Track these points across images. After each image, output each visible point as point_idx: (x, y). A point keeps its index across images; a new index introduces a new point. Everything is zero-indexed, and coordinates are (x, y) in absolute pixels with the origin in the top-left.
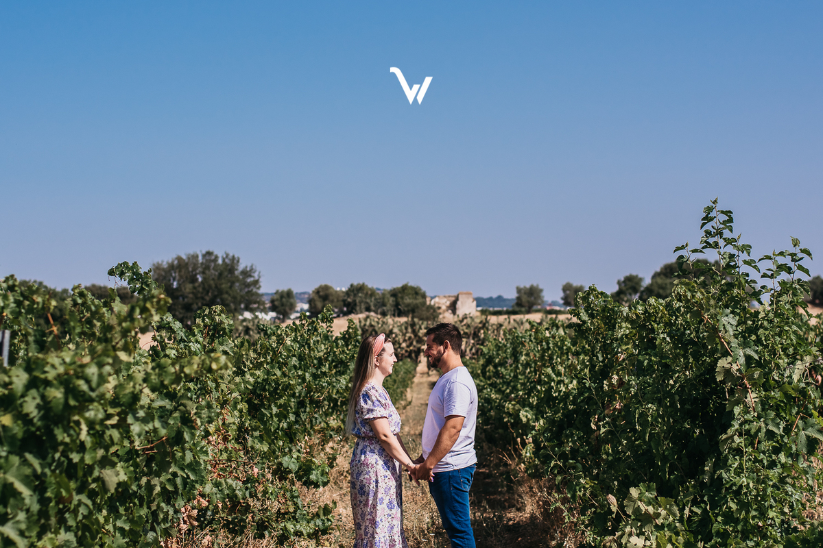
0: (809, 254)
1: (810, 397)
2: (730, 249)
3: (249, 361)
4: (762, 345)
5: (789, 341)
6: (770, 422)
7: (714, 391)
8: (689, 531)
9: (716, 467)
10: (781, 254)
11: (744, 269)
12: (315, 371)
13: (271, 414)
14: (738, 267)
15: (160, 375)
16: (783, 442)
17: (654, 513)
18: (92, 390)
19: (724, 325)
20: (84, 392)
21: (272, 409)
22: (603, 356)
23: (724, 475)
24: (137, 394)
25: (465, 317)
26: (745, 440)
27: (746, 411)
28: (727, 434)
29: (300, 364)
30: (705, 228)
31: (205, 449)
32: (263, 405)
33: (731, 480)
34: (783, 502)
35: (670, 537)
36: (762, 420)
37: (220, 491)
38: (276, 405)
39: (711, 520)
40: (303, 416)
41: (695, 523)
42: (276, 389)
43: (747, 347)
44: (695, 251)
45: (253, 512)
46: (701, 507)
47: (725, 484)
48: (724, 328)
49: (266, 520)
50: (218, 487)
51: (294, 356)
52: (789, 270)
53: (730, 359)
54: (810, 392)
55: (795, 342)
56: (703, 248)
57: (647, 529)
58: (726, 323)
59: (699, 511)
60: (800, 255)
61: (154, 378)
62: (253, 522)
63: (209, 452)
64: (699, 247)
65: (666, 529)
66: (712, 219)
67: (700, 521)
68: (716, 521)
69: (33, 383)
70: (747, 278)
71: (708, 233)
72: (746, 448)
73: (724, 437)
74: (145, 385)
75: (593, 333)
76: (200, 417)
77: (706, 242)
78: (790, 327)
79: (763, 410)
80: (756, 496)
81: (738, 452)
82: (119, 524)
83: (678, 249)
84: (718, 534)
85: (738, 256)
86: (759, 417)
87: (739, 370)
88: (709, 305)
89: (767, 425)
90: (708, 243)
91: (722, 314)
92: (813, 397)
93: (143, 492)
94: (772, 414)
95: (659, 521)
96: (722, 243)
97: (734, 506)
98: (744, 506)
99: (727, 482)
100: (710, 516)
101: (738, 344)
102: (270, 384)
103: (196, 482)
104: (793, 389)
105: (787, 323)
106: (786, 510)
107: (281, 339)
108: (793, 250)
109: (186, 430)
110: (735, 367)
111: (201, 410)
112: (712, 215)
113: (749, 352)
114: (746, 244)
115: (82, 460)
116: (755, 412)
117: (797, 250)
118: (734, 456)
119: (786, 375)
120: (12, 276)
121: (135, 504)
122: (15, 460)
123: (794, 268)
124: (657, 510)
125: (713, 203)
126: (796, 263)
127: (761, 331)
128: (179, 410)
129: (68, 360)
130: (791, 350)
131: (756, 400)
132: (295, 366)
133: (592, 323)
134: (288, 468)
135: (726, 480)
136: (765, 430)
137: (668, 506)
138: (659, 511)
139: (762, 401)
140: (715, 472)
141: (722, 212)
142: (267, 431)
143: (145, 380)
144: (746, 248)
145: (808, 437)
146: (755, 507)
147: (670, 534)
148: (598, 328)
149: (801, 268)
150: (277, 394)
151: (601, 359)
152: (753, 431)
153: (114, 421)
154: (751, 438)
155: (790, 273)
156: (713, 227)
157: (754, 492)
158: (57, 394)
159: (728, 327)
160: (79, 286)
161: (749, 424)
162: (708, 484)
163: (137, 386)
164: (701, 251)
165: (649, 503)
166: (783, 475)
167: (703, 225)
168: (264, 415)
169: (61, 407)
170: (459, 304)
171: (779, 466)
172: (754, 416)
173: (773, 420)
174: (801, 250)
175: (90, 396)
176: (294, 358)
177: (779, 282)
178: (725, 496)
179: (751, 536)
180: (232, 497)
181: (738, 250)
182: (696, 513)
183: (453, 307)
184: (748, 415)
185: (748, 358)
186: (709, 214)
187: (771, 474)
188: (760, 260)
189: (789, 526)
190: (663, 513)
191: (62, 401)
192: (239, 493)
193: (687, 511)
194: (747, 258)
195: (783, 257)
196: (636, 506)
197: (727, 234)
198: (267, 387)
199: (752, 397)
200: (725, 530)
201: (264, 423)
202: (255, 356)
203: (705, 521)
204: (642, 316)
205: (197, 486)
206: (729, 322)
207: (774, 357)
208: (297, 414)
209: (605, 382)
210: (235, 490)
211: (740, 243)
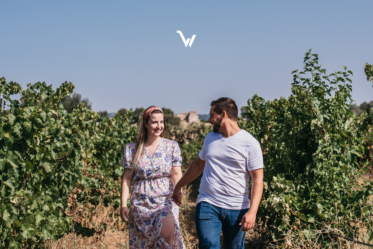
0: (352, 73)
1: (352, 136)
2: (317, 71)
3: (96, 132)
4: (331, 113)
5: (343, 112)
6: (335, 147)
7: (311, 136)
8: (300, 196)
9: (311, 168)
10: (339, 73)
11: (323, 80)
12: (125, 139)
13: (106, 158)
14: (320, 79)
15: (68, 121)
16: (341, 156)
17: (284, 187)
18: (43, 122)
19: (314, 104)
20: (40, 123)
21: (106, 155)
22: (261, 128)
23: (315, 171)
24: (59, 129)
25: (193, 123)
26: (324, 155)
27: (324, 142)
28: (316, 153)
29: (119, 135)
30: (306, 62)
31: (81, 164)
32: (102, 153)
33: (318, 173)
34: (341, 182)
35: (291, 197)
36: (331, 146)
37: (88, 183)
38: (108, 153)
39: (309, 191)
40: (120, 161)
41: (302, 192)
42: (108, 145)
43: (324, 114)
44: (301, 73)
45: (102, 195)
46: (305, 185)
47: (315, 175)
48: (314, 105)
49: (108, 198)
50: (87, 181)
51: (116, 131)
52: (343, 80)
53: (317, 120)
54: (353, 134)
55: (345, 113)
56: (305, 71)
57: (281, 195)
58: (315, 104)
59: (304, 187)
60: (347, 73)
61: (66, 122)
62: (102, 199)
63: (83, 166)
64: (303, 71)
65: (289, 194)
66: (309, 58)
67: (304, 191)
68: (312, 191)
69: (18, 120)
70: (324, 84)
71: (307, 65)
72: (324, 158)
73: (315, 154)
74: (62, 125)
75: (256, 116)
76: (82, 145)
77: (306, 68)
78: (343, 105)
79: (332, 142)
80: (329, 179)
81: (321, 160)
82: (47, 192)
83: (293, 72)
84: (312, 197)
85: (320, 74)
86: (330, 145)
87: (321, 124)
88: (307, 95)
89: (333, 148)
90: (307, 69)
91: (313, 99)
92: (354, 136)
93: (56, 180)
94: (336, 144)
95: (286, 191)
96: (313, 69)
97: (319, 184)
98: (323, 184)
99: (316, 174)
100: (309, 190)
101: (320, 113)
102: (105, 143)
103: (78, 178)
104: (345, 133)
105: (342, 104)
106: (342, 186)
107: (110, 122)
108: (344, 71)
109: (76, 150)
110: (319, 123)
111: (83, 141)
112: (309, 56)
113: (325, 116)
114: (323, 69)
115: (35, 158)
116: (328, 143)
117: (346, 71)
118: (319, 162)
119: (342, 127)
120: (3, 78)
121: (53, 185)
122: (11, 153)
123: (345, 79)
124: (285, 186)
125: (309, 51)
126: (346, 77)
127: (330, 107)
128: (73, 142)
129: (32, 110)
130: (344, 116)
131: (329, 138)
132: (116, 136)
133: (256, 112)
134: (118, 174)
135: (315, 173)
136: (332, 151)
137: (290, 184)
138: (286, 187)
139: (331, 138)
140: (311, 170)
141: (313, 55)
142: (104, 165)
143: (62, 123)
144: (324, 71)
145: (352, 154)
146: (328, 184)
147: (291, 196)
148: (259, 114)
149: (348, 79)
150: (109, 147)
151: (260, 129)
152: (327, 151)
153: (49, 141)
154: (327, 154)
155: (343, 81)
156: (309, 62)
157: (328, 177)
158: (28, 124)
159: (316, 105)
160: (30, 84)
161: (325, 148)
162: (308, 176)
163: (58, 126)
164: (304, 73)
165: (282, 183)
166: (341, 171)
167: (305, 61)
168: (103, 158)
169: (30, 130)
170: (190, 117)
171: (339, 167)
172: (328, 144)
173: (336, 146)
174: (348, 71)
175: (43, 125)
176: (116, 132)
177: (338, 85)
178: (315, 180)
179: (327, 197)
180: (93, 186)
181: (320, 71)
182: (303, 188)
183: (187, 119)
184: (325, 144)
185: (325, 119)
186: (308, 56)
187: (335, 169)
188: (330, 76)
189: (344, 193)
190: (288, 188)
191: (31, 127)
192: (96, 185)
193: (298, 187)
194: (324, 75)
195: (340, 74)
196: (276, 185)
197: (315, 65)
198: (104, 144)
199: (327, 136)
200: (315, 195)
201: (103, 162)
202: (99, 129)
203: (307, 191)
204: (278, 104)
205: (78, 180)
206: (316, 102)
207: (336, 119)
208: (117, 160)
209: (262, 139)
210: (94, 183)
211: (321, 69)
